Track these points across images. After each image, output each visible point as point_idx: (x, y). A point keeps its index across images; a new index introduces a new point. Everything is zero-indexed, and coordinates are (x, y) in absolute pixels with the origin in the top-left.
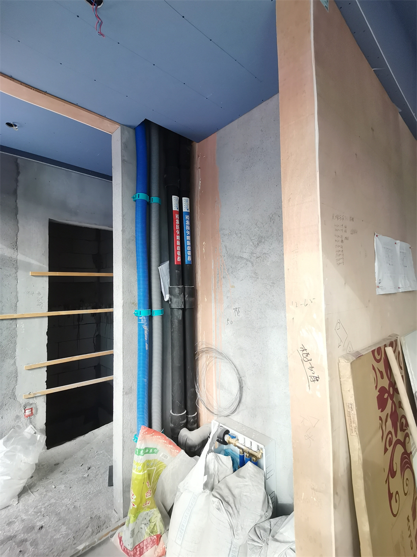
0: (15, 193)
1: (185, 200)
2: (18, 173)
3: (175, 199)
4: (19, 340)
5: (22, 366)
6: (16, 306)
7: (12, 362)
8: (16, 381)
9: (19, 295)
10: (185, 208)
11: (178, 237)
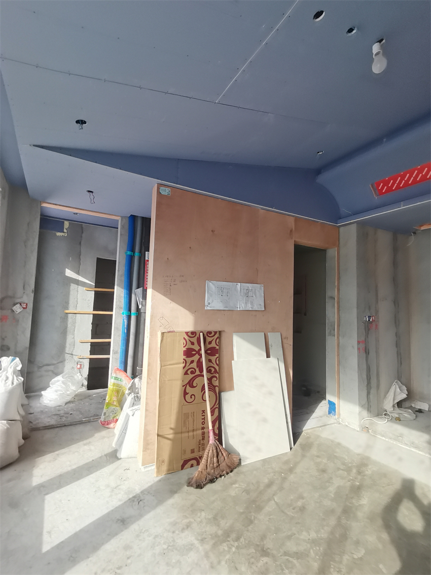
0: (80, 243)
2: (82, 232)
3: (147, 253)
4: (77, 325)
5: (77, 340)
6: (76, 306)
7: (73, 337)
8: (74, 348)
9: (78, 300)
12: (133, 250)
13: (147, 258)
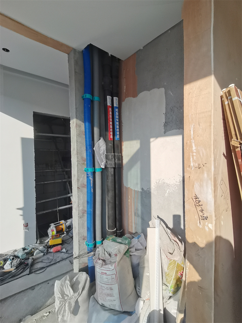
1: (115, 99)
3: (109, 98)
10: (116, 104)
13: (109, 104)
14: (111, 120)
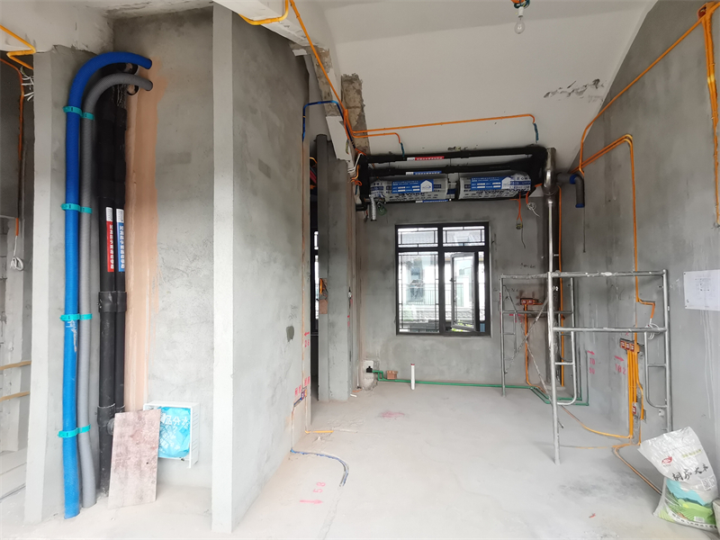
1: (119, 211)
3: (109, 210)
10: (119, 219)
11: (112, 247)
12: (79, 202)
13: (109, 218)
14: (112, 242)
